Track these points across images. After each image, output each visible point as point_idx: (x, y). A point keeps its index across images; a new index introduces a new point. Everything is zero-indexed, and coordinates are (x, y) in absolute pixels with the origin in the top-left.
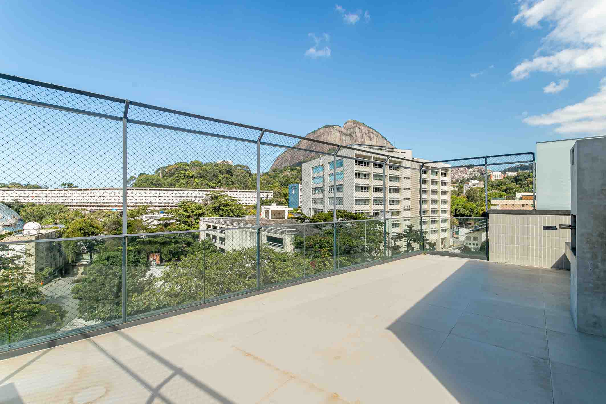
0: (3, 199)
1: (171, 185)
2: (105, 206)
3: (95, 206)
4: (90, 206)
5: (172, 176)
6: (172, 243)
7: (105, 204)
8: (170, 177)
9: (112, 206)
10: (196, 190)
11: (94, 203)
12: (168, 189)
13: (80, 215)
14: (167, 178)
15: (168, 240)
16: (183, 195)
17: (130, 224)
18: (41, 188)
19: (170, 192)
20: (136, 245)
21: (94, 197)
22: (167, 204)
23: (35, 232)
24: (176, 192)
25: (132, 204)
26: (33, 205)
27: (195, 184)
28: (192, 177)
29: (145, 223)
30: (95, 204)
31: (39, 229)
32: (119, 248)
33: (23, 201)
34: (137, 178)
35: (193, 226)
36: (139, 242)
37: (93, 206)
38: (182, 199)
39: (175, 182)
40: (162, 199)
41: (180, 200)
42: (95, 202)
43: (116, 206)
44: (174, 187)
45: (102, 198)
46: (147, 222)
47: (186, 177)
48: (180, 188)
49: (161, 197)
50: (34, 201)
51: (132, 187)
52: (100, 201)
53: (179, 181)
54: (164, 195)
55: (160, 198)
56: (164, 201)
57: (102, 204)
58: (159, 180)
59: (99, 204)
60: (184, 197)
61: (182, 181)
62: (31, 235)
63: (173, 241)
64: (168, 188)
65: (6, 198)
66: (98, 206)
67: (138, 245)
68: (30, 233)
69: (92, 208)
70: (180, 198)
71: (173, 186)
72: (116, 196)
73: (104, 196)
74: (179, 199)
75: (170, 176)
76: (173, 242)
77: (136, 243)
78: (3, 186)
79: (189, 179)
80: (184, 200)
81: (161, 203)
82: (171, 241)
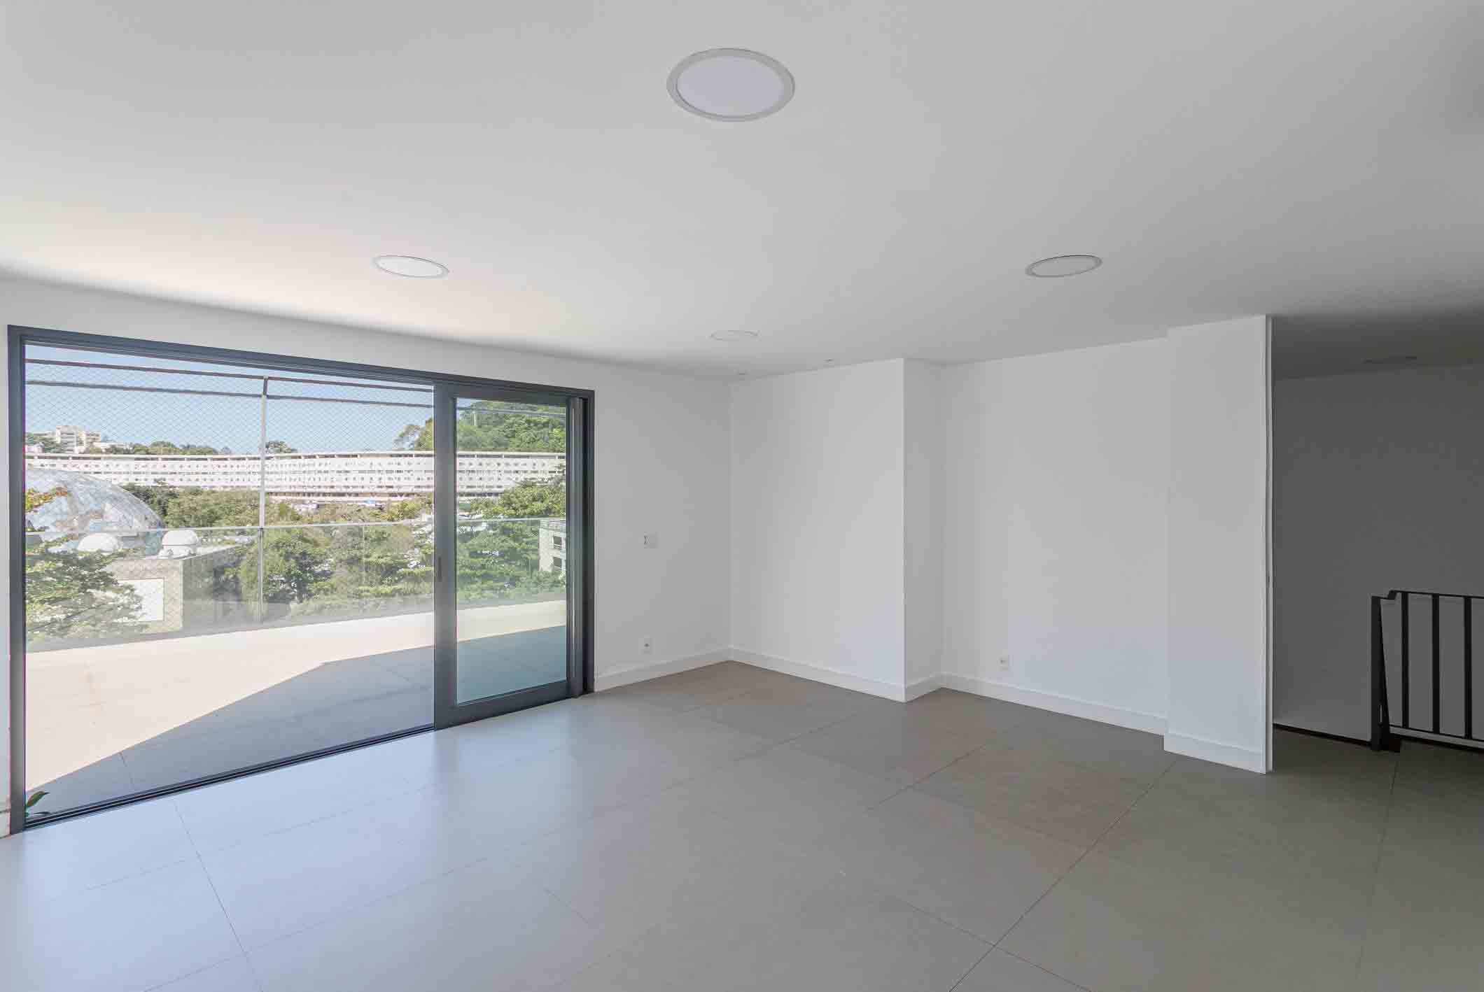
0: (137, 480)
1: (499, 445)
2: (350, 494)
3: (329, 494)
4: (319, 494)
5: (501, 423)
6: (476, 579)
7: (350, 490)
8: (495, 426)
9: (364, 494)
10: (554, 457)
11: (326, 487)
12: (489, 453)
13: (289, 514)
14: (490, 429)
15: (467, 570)
16: (525, 468)
17: (384, 536)
18: (215, 452)
19: (494, 461)
20: (396, 582)
21: (326, 474)
22: (486, 490)
23: (184, 552)
24: (509, 460)
25: (409, 490)
26: (196, 492)
27: (552, 441)
28: (545, 425)
29: (417, 532)
30: (328, 490)
31: (195, 545)
32: (361, 588)
33: (177, 483)
34: (423, 429)
35: (524, 540)
36: (404, 576)
37: (324, 494)
38: (521, 477)
39: (507, 436)
40: (476, 476)
41: (517, 479)
42: (330, 484)
43: (372, 494)
44: (506, 449)
45: (343, 476)
46: (423, 531)
47: (532, 425)
48: (520, 451)
49: (473, 471)
50: (201, 484)
51: (411, 450)
52: (340, 483)
53: (516, 434)
54: (480, 468)
55: (471, 475)
56: (481, 483)
57: (344, 490)
58: (471, 433)
59: (338, 490)
60: (525, 472)
61: (523, 435)
62: (174, 557)
63: (479, 573)
64: (490, 450)
65: (143, 477)
66: (334, 495)
67: (402, 581)
68: (172, 554)
69: (321, 498)
70: (518, 475)
71: (503, 447)
72: (373, 471)
73: (347, 472)
74: (514, 476)
75: (496, 424)
76: (478, 577)
77: (397, 579)
78: (138, 450)
79: (539, 429)
80: (526, 479)
81: (474, 487)
82: (474, 575)
